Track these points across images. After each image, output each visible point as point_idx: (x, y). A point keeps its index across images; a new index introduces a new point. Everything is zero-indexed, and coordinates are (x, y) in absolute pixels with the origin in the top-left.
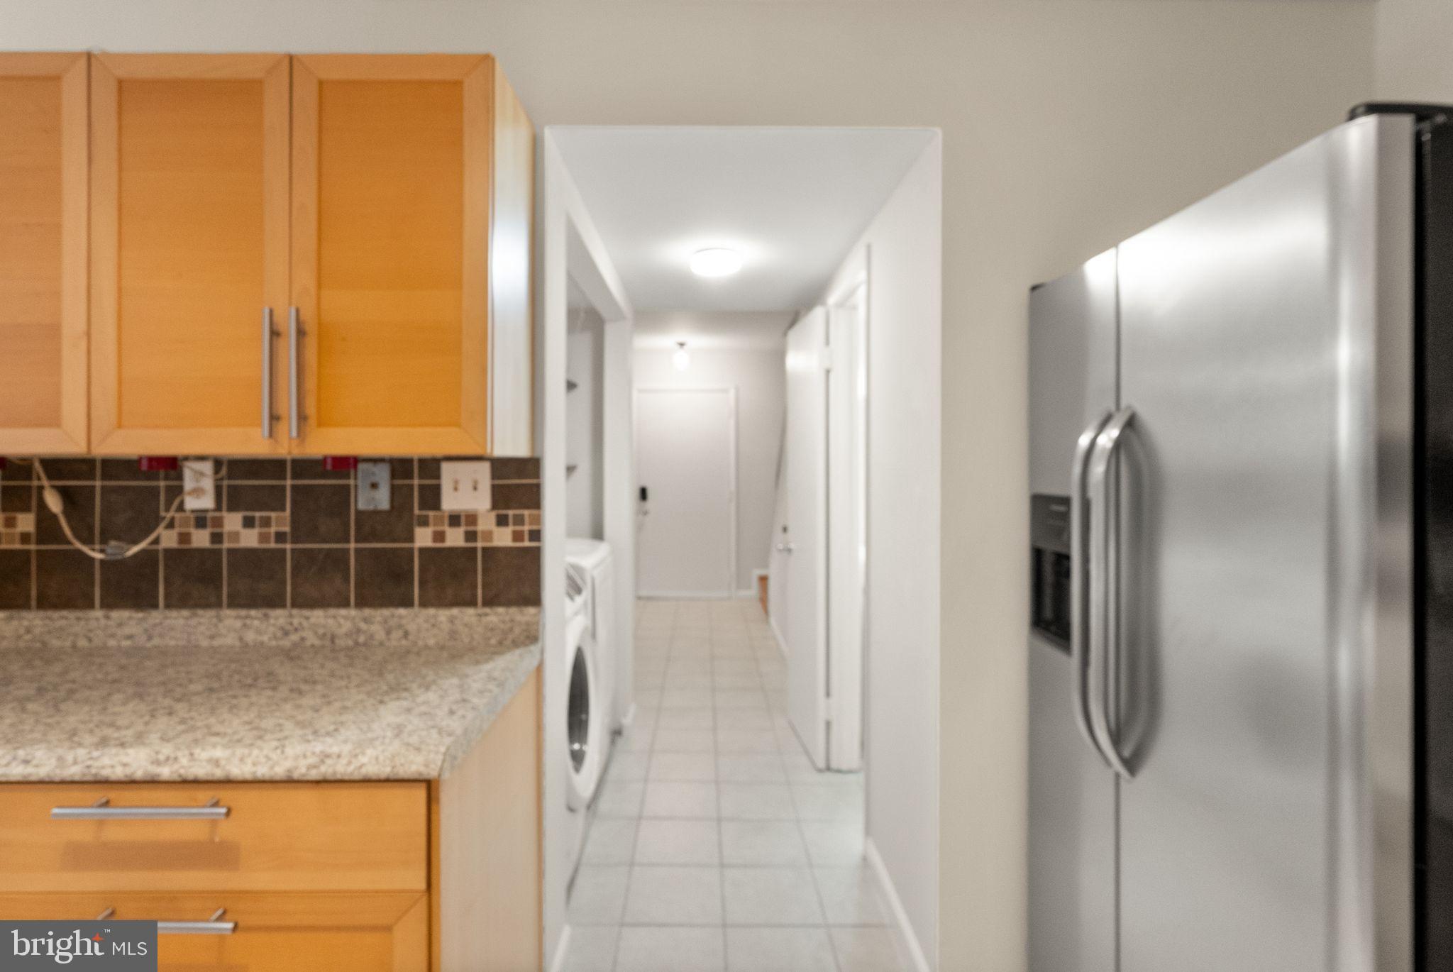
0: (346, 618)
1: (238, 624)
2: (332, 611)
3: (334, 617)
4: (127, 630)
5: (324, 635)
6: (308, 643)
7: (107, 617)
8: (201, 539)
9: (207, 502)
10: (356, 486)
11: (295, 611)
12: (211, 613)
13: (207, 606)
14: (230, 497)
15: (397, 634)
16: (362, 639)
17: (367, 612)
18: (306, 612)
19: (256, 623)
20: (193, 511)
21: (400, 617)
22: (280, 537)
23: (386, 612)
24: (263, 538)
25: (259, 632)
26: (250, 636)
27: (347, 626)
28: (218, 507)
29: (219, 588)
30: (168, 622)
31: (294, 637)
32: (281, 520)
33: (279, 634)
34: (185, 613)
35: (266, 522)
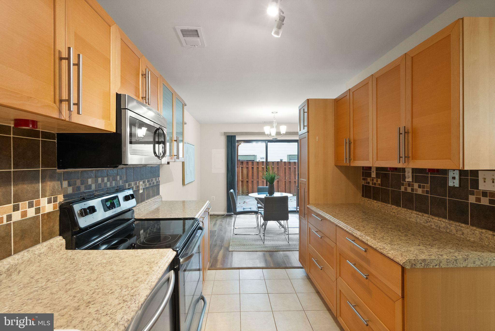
0: (444, 222)
1: (416, 215)
2: (441, 219)
3: (440, 221)
4: (394, 211)
5: (437, 226)
6: (433, 227)
7: (391, 207)
8: (409, 190)
9: (410, 180)
10: (448, 177)
11: (430, 216)
12: (411, 211)
13: (410, 209)
14: (416, 179)
15: (459, 233)
16: (448, 231)
17: (451, 222)
18: (433, 217)
19: (420, 216)
20: (407, 182)
21: (462, 227)
22: (427, 192)
23: (457, 224)
24: (423, 192)
25: (420, 219)
26: (418, 220)
27: (444, 224)
28: (413, 182)
29: (413, 204)
30: (401, 211)
31: (429, 224)
32: (428, 187)
33: (425, 222)
34: (405, 209)
35: (424, 187)
